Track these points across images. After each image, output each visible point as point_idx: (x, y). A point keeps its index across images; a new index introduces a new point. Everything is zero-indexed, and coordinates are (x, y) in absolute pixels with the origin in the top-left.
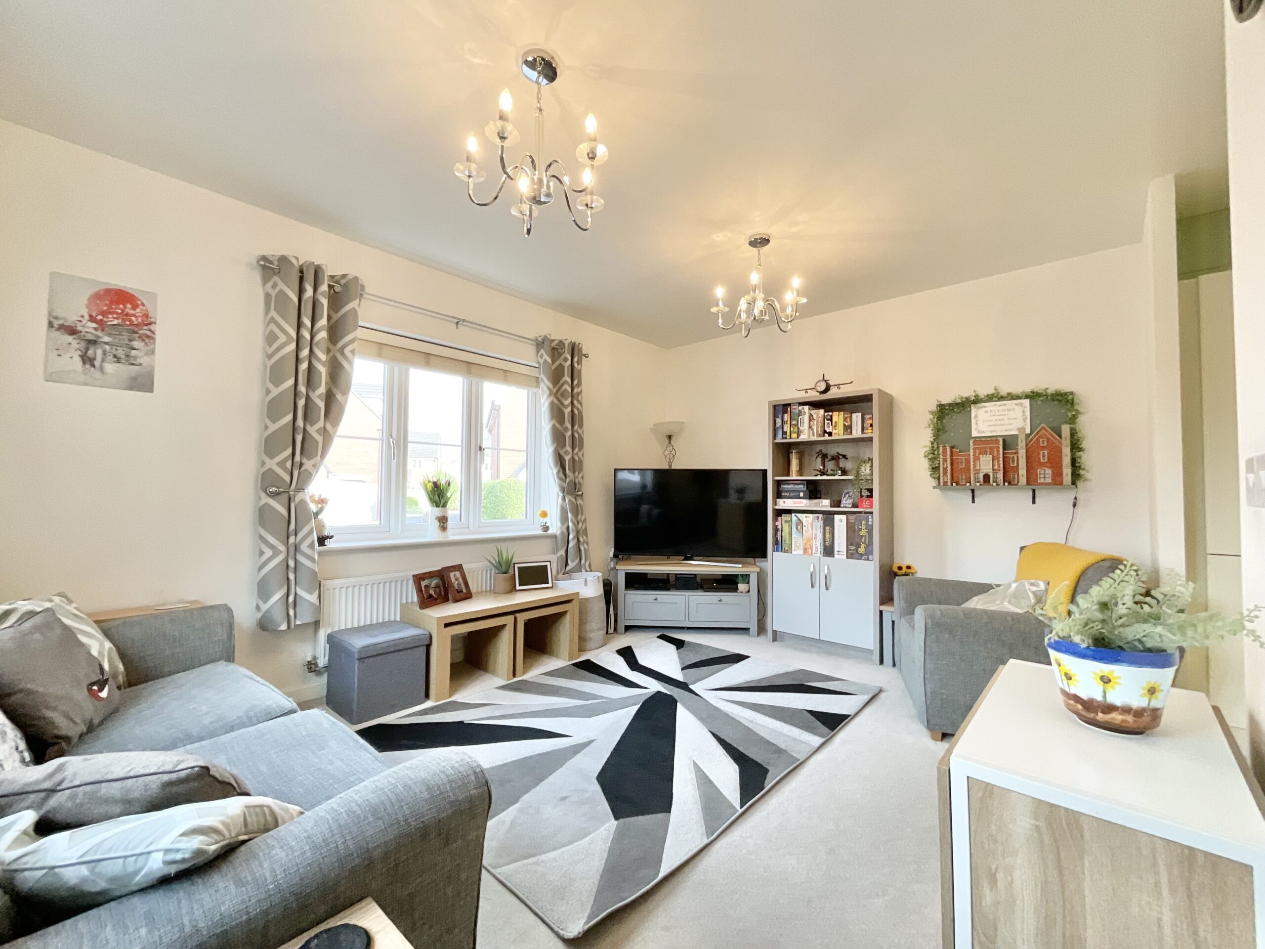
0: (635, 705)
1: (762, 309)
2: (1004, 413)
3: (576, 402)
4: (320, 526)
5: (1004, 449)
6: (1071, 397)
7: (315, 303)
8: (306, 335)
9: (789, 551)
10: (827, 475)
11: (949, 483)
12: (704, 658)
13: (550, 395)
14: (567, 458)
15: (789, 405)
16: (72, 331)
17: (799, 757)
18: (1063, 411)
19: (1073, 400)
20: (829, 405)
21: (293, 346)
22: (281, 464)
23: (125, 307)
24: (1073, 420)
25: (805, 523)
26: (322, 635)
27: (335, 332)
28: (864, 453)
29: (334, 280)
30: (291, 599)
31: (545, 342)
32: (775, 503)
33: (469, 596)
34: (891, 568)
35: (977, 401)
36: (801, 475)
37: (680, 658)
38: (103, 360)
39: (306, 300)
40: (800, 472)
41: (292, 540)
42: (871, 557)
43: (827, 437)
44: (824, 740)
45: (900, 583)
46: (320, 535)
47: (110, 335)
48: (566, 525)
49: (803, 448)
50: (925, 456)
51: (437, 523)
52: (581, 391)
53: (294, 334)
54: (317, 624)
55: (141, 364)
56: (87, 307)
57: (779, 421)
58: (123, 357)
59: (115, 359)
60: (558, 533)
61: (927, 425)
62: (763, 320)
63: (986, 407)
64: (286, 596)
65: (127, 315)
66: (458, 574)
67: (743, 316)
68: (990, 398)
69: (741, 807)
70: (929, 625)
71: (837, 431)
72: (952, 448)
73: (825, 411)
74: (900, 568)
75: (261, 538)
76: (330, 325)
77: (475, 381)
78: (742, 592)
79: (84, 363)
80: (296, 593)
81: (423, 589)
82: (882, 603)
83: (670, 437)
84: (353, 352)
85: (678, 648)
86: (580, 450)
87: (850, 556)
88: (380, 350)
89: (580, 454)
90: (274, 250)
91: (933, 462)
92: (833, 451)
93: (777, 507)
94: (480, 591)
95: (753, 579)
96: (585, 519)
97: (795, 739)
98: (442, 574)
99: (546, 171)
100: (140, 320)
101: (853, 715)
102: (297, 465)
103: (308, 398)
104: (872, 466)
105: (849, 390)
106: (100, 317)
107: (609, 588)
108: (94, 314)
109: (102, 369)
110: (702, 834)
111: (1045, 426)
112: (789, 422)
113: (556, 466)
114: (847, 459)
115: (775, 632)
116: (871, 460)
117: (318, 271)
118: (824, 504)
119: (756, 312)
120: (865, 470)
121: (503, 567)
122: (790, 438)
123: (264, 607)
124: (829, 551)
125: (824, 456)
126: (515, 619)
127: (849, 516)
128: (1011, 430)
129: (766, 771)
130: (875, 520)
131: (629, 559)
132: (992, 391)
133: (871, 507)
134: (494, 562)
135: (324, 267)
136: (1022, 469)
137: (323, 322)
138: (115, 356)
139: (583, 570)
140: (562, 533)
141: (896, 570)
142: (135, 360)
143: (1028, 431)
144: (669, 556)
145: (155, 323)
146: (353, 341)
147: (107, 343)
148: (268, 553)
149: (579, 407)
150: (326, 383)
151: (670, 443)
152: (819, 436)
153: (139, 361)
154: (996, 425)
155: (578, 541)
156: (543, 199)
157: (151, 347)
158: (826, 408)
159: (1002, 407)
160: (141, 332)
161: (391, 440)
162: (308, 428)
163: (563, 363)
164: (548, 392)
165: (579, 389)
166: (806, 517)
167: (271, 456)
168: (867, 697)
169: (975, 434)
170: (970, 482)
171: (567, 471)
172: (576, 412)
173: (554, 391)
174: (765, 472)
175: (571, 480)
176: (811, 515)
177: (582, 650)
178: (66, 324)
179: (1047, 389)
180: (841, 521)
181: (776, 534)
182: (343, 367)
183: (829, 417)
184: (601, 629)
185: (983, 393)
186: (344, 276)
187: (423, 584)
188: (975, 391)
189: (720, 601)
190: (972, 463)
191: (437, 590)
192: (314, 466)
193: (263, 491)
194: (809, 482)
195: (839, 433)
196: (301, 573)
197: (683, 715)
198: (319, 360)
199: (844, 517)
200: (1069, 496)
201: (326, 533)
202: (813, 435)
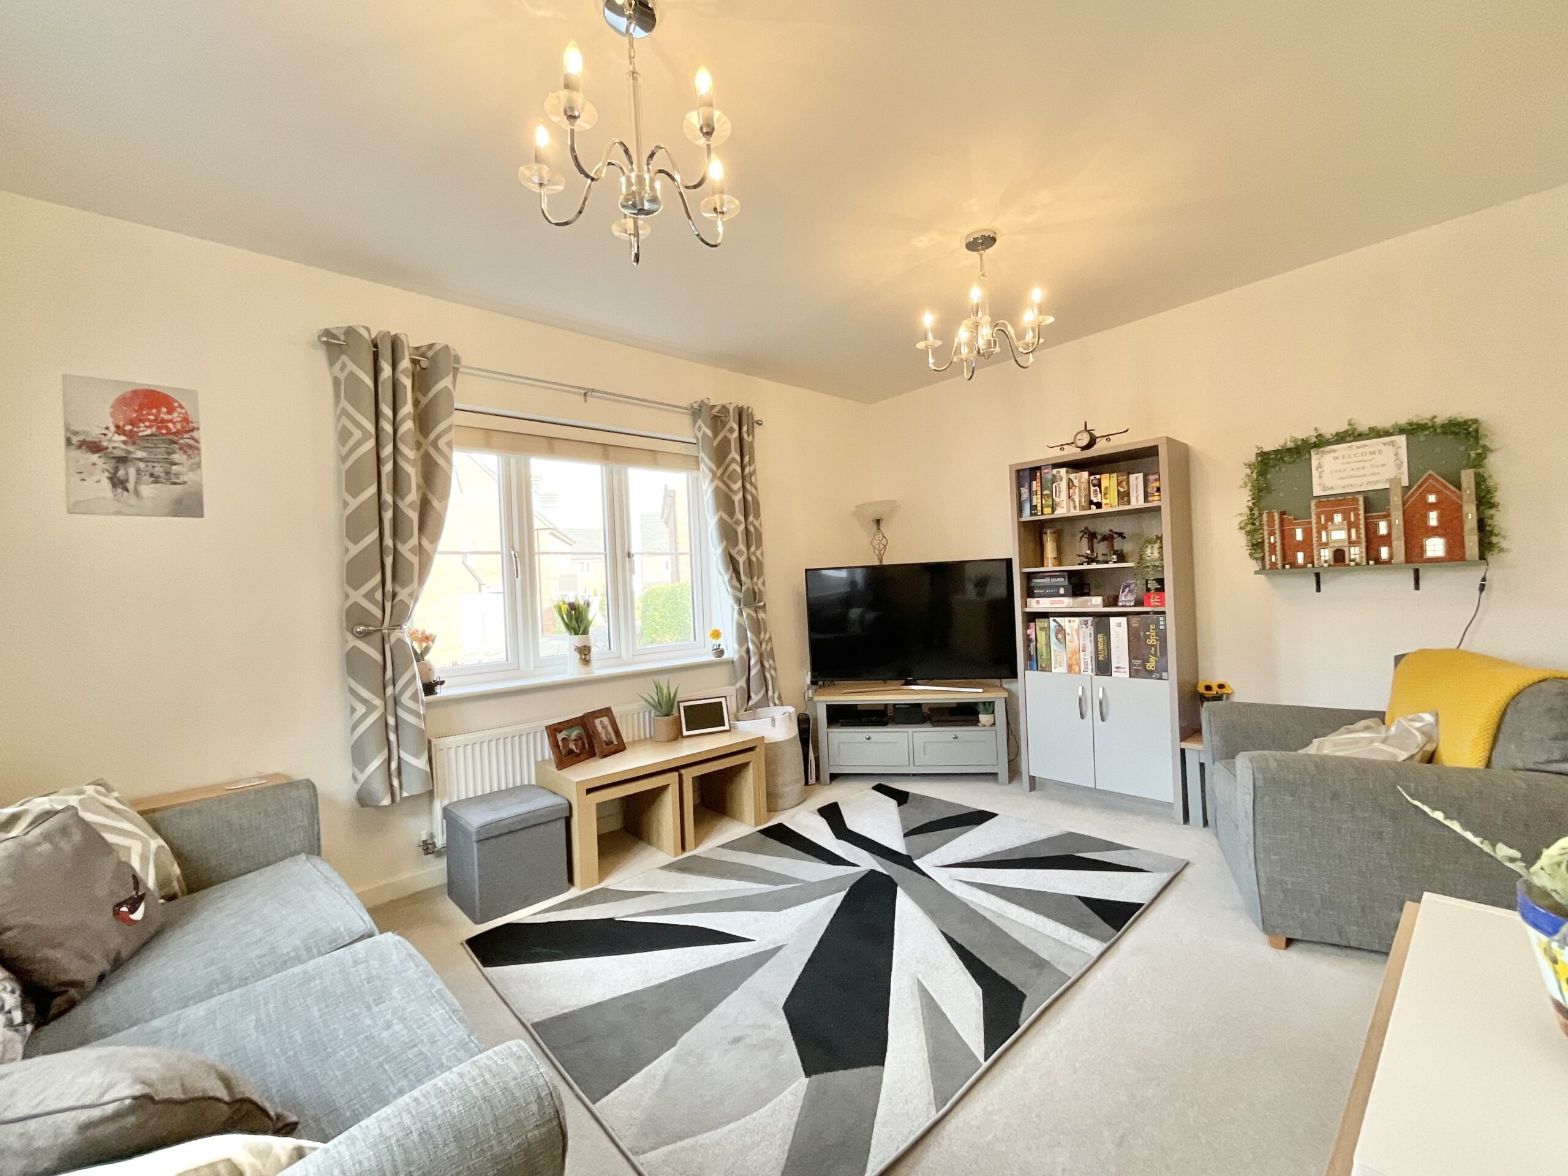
0: (839, 891)
1: (989, 337)
2: (1364, 458)
3: (748, 486)
4: (426, 670)
5: (1366, 511)
6: (1474, 426)
7: (395, 385)
8: (387, 427)
9: (1047, 669)
10: (1098, 562)
11: (1279, 566)
12: (934, 817)
13: (713, 480)
14: (741, 560)
15: (1039, 468)
16: (95, 447)
17: (1069, 974)
18: (1462, 448)
19: (1477, 431)
20: (1095, 465)
21: (371, 443)
22: (369, 596)
23: (159, 412)
24: (1478, 462)
25: (1068, 630)
26: (438, 807)
27: (425, 420)
28: (1149, 529)
29: (420, 352)
30: (394, 765)
31: (703, 410)
32: (1025, 605)
33: (622, 747)
34: (1196, 685)
35: (1321, 443)
36: (1060, 565)
37: (903, 820)
38: (137, 483)
39: (383, 383)
40: (1059, 560)
41: (390, 690)
42: (1164, 675)
43: (1094, 510)
44: (1105, 945)
45: (1213, 713)
46: (426, 681)
47: (144, 448)
48: (745, 648)
49: (1061, 527)
50: (1241, 528)
51: (577, 656)
52: (754, 471)
53: (371, 429)
54: (431, 794)
55: (185, 483)
56: (112, 415)
57: (1025, 491)
58: (162, 475)
59: (152, 479)
60: (736, 657)
61: (1242, 483)
62: (991, 354)
63: (1334, 451)
64: (386, 764)
65: (163, 421)
66: (605, 720)
67: (965, 351)
68: (1341, 438)
69: (986, 1059)
70: (1260, 783)
71: (1108, 501)
72: (1282, 514)
73: (1090, 475)
74: (1208, 688)
75: (352, 691)
76: (419, 412)
77: (616, 468)
78: (984, 726)
79: (114, 485)
80: (399, 757)
81: (560, 743)
82: (1184, 737)
83: (878, 522)
84: (449, 444)
85: (899, 805)
86: (757, 548)
87: (1134, 673)
88: (487, 439)
89: (758, 553)
90: (338, 322)
91: (1253, 536)
92: (1103, 528)
93: (1027, 610)
94: (637, 739)
95: (1000, 709)
96: (770, 638)
97: (1063, 944)
98: (585, 722)
99: (648, 164)
100: (179, 426)
101: (1147, 903)
102: (389, 596)
103: (396, 507)
104: (1161, 548)
105: (1125, 442)
106: (128, 427)
107: (806, 726)
108: (121, 424)
109: (137, 492)
110: (930, 1104)
111: (1434, 474)
112: (1039, 493)
113: (727, 571)
114: (1124, 538)
115: (1032, 779)
116: (1160, 538)
117: (395, 344)
118: (1094, 602)
119: (981, 344)
120: (1151, 552)
121: (665, 707)
122: (1042, 514)
123: (362, 778)
124: (1103, 667)
125: (1092, 536)
126: (680, 776)
127: (1130, 617)
128: (1376, 482)
129: (1023, 997)
130: (1170, 623)
131: (832, 684)
132: (1344, 427)
133: (1163, 604)
134: (652, 701)
135: (403, 338)
136: (1398, 539)
137: (407, 409)
138: (152, 475)
139: (771, 705)
140: (741, 657)
141: (1201, 690)
142: (178, 478)
143: (1405, 482)
144: (885, 680)
145: (198, 429)
146: (449, 429)
147: (140, 460)
148: (361, 709)
149: (754, 491)
150: (419, 487)
151: (879, 529)
152: (1083, 508)
153: (182, 478)
154: (1352, 477)
155: (762, 665)
156: (647, 206)
157: (197, 460)
158: (1092, 469)
159: (1361, 450)
160: (182, 441)
161: (513, 553)
162: (400, 547)
163: (728, 435)
164: (710, 475)
165: (752, 468)
166: (1070, 621)
167: (356, 587)
168: (1166, 876)
169: (1317, 491)
170: (1313, 563)
171: (743, 578)
172: (749, 498)
173: (719, 473)
174: (1009, 562)
175: (749, 588)
176: (1076, 619)
177: (772, 809)
178: (88, 439)
179: (1435, 417)
180: (1119, 625)
181: (1029, 646)
182: (437, 464)
183: (1095, 482)
184: (797, 781)
185: (1329, 431)
186: (431, 346)
187: (560, 736)
188: (1316, 429)
189: (956, 738)
190: (1315, 535)
191: (580, 743)
192: (411, 595)
193: (349, 631)
194: (1071, 574)
195: (1111, 503)
196: (405, 733)
197: (905, 907)
198: (407, 459)
199: (1123, 620)
200: (1475, 576)
201: (435, 677)
202: (1075, 508)
